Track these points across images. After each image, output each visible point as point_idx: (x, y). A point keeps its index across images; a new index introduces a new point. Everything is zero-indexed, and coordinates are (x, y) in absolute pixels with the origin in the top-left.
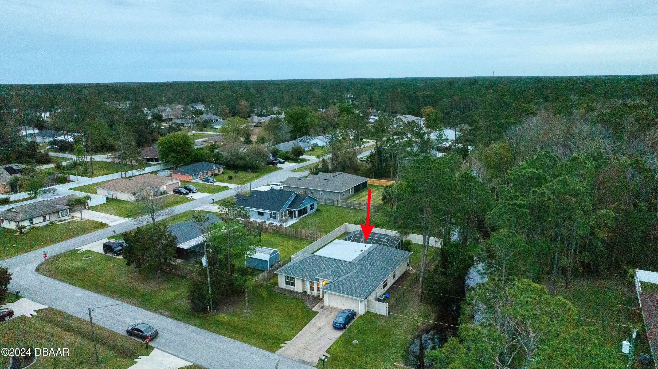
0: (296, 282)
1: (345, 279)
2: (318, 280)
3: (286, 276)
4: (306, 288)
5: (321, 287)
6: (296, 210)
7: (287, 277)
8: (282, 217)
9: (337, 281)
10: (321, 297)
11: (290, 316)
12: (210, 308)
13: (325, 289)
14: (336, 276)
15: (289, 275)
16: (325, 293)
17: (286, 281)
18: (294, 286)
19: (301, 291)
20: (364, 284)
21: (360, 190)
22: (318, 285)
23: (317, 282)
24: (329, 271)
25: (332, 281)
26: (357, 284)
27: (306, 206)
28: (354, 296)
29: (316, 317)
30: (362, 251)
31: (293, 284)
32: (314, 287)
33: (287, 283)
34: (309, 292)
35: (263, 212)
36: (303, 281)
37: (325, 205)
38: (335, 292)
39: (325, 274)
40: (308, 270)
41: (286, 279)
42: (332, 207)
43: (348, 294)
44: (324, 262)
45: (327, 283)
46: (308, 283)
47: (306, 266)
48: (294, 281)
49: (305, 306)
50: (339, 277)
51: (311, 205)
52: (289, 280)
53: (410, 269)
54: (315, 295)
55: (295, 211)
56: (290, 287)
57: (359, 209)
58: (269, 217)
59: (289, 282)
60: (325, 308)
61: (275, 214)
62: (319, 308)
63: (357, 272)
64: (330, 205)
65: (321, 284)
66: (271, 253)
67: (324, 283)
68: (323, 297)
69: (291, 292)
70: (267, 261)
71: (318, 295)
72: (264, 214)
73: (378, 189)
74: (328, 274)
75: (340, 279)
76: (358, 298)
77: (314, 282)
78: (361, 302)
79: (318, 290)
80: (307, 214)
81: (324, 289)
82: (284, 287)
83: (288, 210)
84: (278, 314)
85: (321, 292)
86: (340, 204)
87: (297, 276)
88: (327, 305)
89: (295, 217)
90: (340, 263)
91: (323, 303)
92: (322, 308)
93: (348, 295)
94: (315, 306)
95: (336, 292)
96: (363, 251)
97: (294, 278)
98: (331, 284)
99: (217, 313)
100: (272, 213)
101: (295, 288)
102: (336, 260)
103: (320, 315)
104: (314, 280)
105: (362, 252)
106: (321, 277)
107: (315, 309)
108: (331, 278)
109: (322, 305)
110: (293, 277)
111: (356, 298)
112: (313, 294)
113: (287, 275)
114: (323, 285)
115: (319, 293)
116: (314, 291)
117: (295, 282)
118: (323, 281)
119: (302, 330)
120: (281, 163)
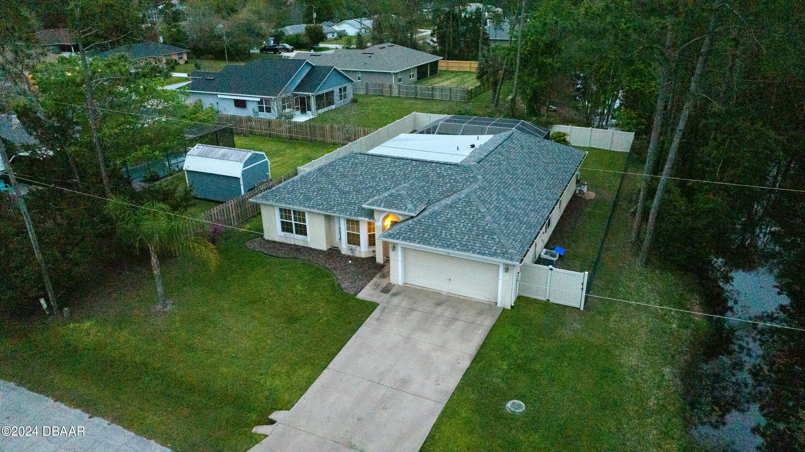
0: (310, 223)
1: (451, 207)
2: (370, 214)
3: (281, 210)
4: (338, 237)
5: (378, 233)
6: (311, 94)
7: (285, 212)
8: (284, 108)
9: (426, 213)
10: (380, 260)
11: (292, 320)
12: (47, 301)
13: (394, 238)
14: (420, 200)
15: (290, 204)
16: (394, 248)
17: (283, 223)
18: (305, 234)
19: (323, 246)
20: (507, 219)
21: (427, 76)
22: (369, 230)
23: (367, 219)
24: (402, 189)
25: (413, 214)
26: (488, 218)
27: (330, 90)
28: (484, 254)
29: (370, 321)
30: (473, 146)
31: (302, 230)
32: (358, 236)
33: (286, 227)
34: (345, 248)
35: (245, 101)
36: (329, 218)
37: (367, 95)
38: (424, 244)
39: (390, 196)
40: (340, 191)
41: (282, 218)
42: (382, 98)
43: (465, 248)
44: (383, 168)
45: (394, 223)
46: (343, 225)
47: (334, 180)
48: (304, 221)
49: (336, 288)
50: (429, 204)
51: (340, 89)
52: (291, 219)
53: (585, 189)
54: (363, 256)
55: (309, 97)
56: (295, 239)
57: (432, 99)
58: (257, 110)
59: (292, 223)
60: (393, 290)
61: (268, 101)
62: (377, 292)
63: (481, 188)
64: (377, 96)
65: (378, 224)
66: (246, 159)
67: (388, 223)
68: (387, 260)
69: (298, 249)
70: (237, 179)
71: (371, 255)
72: (248, 104)
73: (457, 76)
74: (400, 195)
75: (436, 207)
76: (499, 260)
77: (358, 222)
78: (507, 270)
79: (372, 241)
80: (333, 107)
81: (390, 236)
82: (277, 239)
83: (295, 95)
84: (257, 314)
85: (379, 248)
86: (395, 93)
87: (313, 207)
88: (401, 283)
89: (309, 109)
90: (428, 169)
91: (386, 275)
92: (386, 290)
93: (465, 251)
94: (365, 284)
95: (429, 244)
96: (477, 146)
97: (304, 214)
98: (410, 222)
99: (72, 319)
100: (262, 100)
101: (309, 240)
102: (416, 160)
103: (383, 310)
104: (359, 216)
105: (473, 149)
106: (380, 206)
107: (365, 294)
108: (410, 206)
109: (384, 282)
110: (301, 209)
111: (491, 258)
112: (357, 255)
113: (283, 205)
114: (384, 228)
115: (374, 251)
116: (359, 245)
117: (307, 224)
118: (384, 215)
119: (330, 366)
120: (288, 50)
